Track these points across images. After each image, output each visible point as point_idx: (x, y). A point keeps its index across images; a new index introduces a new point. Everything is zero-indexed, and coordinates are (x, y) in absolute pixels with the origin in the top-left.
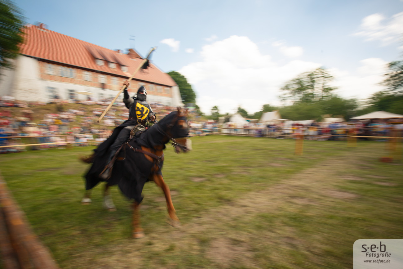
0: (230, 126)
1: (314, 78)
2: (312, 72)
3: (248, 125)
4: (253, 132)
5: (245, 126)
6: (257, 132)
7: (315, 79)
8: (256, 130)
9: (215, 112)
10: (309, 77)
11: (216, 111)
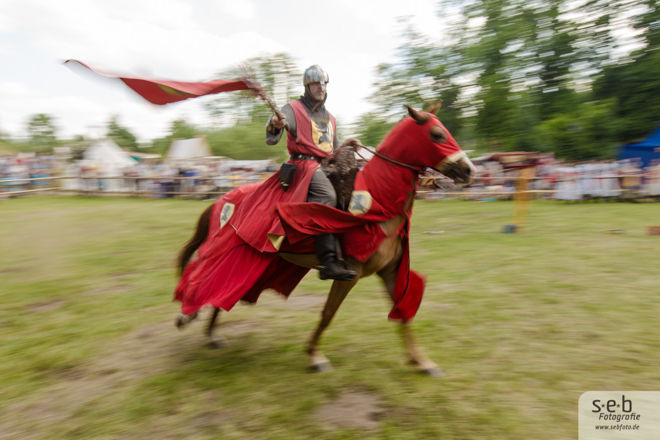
0: (84, 170)
1: (272, 73)
2: (269, 60)
3: (134, 170)
4: (147, 186)
5: (127, 171)
6: (157, 186)
7: (275, 76)
8: (156, 181)
9: (42, 132)
10: (263, 68)
11: (44, 129)
